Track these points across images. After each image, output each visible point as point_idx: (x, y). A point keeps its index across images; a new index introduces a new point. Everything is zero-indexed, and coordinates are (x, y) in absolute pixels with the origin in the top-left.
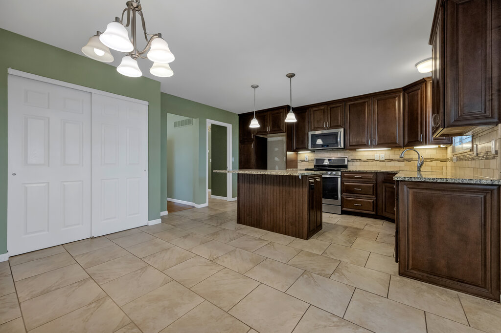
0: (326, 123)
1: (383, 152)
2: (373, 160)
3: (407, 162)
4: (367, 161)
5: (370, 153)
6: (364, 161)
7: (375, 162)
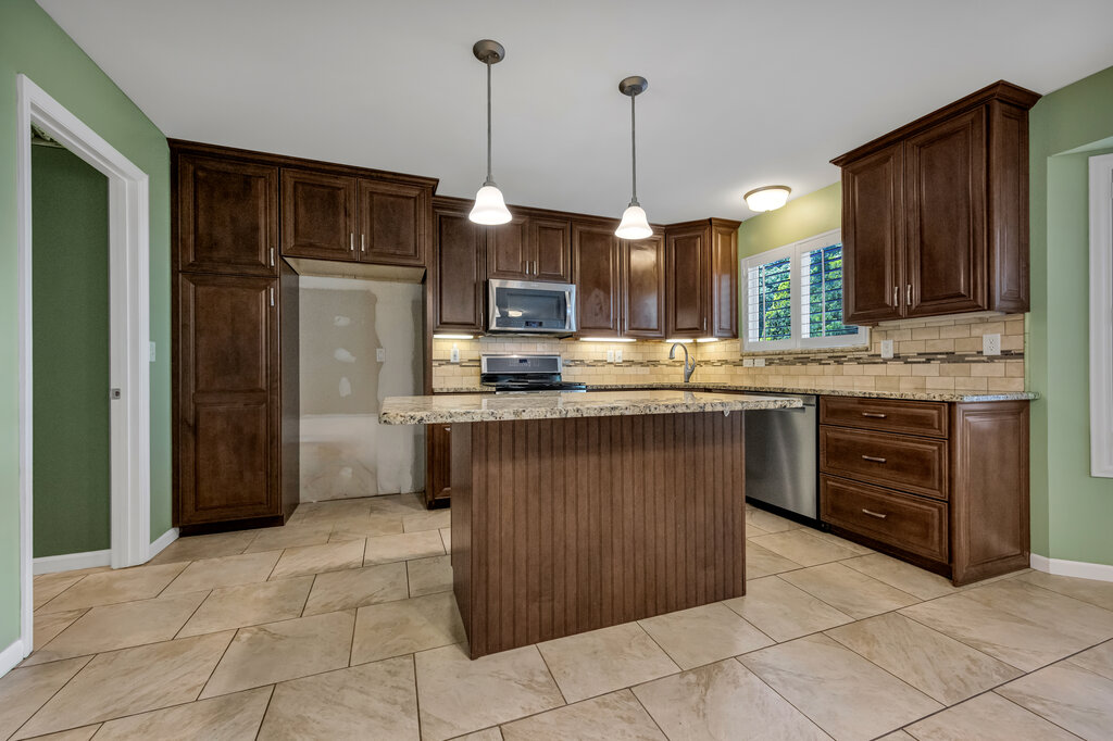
0: (531, 264)
1: (620, 346)
2: (604, 363)
3: (652, 367)
4: (596, 363)
5: (599, 348)
6: (588, 366)
7: (607, 367)
